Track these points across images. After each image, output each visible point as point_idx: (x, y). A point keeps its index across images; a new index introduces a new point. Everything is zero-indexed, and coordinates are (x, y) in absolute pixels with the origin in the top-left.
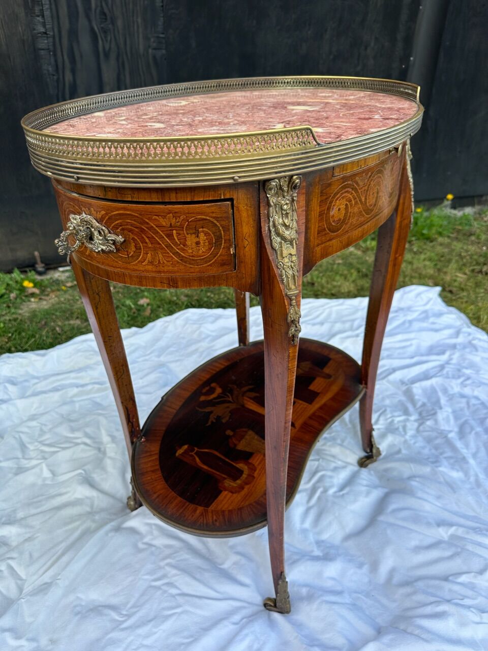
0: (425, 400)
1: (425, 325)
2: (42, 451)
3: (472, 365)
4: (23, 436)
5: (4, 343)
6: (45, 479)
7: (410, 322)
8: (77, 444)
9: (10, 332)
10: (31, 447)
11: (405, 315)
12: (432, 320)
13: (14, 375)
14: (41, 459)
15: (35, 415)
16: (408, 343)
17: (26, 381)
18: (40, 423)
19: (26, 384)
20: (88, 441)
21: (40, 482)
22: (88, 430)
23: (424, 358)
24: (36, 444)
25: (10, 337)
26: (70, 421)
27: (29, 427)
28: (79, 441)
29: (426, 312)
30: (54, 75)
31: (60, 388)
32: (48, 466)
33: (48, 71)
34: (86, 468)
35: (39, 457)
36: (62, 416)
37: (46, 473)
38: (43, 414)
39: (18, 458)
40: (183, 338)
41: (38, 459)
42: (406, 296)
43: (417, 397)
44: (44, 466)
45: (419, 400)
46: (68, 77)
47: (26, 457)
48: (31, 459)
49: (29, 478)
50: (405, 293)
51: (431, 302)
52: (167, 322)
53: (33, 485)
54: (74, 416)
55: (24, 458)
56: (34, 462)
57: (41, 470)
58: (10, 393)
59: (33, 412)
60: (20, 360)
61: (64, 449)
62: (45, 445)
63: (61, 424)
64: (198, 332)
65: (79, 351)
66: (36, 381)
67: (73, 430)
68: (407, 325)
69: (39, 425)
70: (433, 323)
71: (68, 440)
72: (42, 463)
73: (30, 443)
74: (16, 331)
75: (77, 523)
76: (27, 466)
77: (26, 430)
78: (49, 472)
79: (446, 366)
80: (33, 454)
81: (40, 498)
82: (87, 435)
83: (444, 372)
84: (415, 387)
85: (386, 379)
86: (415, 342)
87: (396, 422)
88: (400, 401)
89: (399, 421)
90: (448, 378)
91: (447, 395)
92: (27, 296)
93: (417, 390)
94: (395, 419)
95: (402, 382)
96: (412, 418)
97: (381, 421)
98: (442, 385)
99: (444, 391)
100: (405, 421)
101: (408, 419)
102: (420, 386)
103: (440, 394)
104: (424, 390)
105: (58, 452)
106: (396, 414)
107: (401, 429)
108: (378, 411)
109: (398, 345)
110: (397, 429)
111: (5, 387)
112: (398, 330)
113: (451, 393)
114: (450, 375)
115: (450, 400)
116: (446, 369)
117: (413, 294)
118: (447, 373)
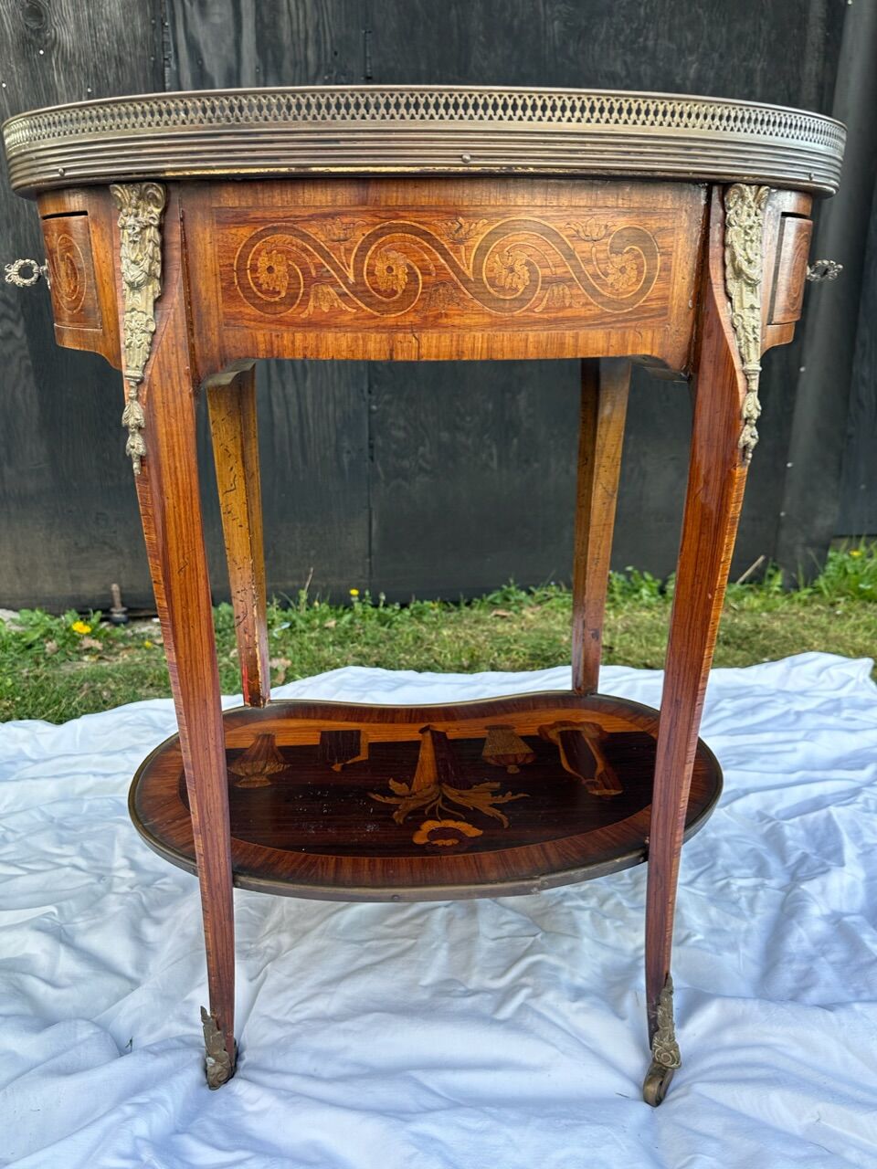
0: (809, 850)
1: (831, 720)
7: (799, 714)
8: (60, 866)
11: (791, 703)
12: (845, 714)
16: (789, 747)
17: (10, 763)
20: (81, 862)
22: (89, 845)
23: (819, 774)
26: (62, 827)
28: (65, 861)
29: (836, 700)
36: (51, 820)
42: (795, 670)
43: (790, 843)
45: (797, 849)
50: (793, 665)
51: (852, 684)
52: (303, 686)
54: (72, 821)
61: (32, 872)
63: (43, 830)
65: (126, 723)
66: (29, 764)
67: (61, 842)
68: (791, 718)
70: (850, 719)
71: (45, 857)
74: (31, 694)
79: (865, 789)
82: (84, 853)
83: (860, 799)
84: (790, 825)
85: (727, 808)
86: (802, 746)
87: (734, 888)
88: (752, 850)
89: (740, 888)
90: (867, 811)
91: (860, 844)
92: (77, 652)
93: (792, 830)
94: (732, 881)
95: (762, 817)
96: (774, 883)
97: (701, 882)
98: (852, 822)
99: (857, 835)
100: (755, 888)
101: (763, 886)
102: (803, 824)
103: (846, 839)
104: (811, 833)
105: (17, 876)
106: (736, 873)
107: (743, 903)
108: (697, 867)
109: (764, 749)
110: (735, 903)
112: (770, 726)
113: (868, 841)
114: (872, 807)
115: (866, 854)
116: (865, 795)
117: (812, 666)
118: (866, 802)
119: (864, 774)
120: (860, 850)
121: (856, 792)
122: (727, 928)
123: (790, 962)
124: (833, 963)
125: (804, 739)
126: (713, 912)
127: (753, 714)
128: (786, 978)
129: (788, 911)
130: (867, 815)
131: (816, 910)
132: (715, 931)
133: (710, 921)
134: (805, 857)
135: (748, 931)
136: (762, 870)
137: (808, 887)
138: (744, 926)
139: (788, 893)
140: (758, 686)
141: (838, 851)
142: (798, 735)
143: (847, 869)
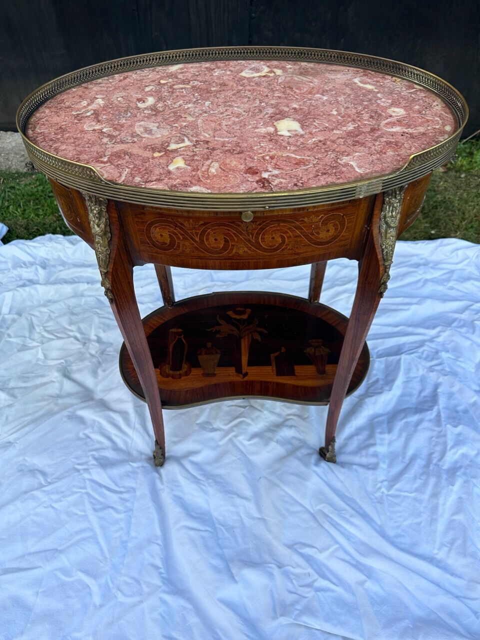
1: (440, 288)
2: (43, 336)
4: (34, 319)
6: (38, 360)
7: (426, 281)
8: (69, 337)
10: (37, 330)
11: (425, 273)
12: (451, 284)
13: (48, 257)
14: (40, 343)
15: (49, 301)
16: (406, 307)
17: (55, 266)
18: (50, 310)
19: (53, 269)
20: (78, 335)
21: (34, 362)
22: (82, 326)
23: (410, 329)
24: (42, 328)
27: (41, 312)
28: (72, 334)
29: (452, 272)
31: (76, 280)
32: (42, 350)
34: (68, 359)
35: (39, 340)
36: (68, 308)
37: (41, 356)
38: (55, 302)
39: (25, 337)
41: (37, 342)
42: (440, 249)
44: (40, 349)
47: (32, 337)
48: (34, 340)
49: (27, 356)
50: (441, 245)
51: (466, 262)
53: (29, 362)
54: (77, 310)
55: (29, 338)
56: (35, 344)
57: (37, 352)
58: (39, 276)
59: (50, 298)
61: (59, 338)
62: (46, 331)
63: (64, 314)
66: (62, 268)
68: (420, 284)
69: (49, 311)
70: (452, 288)
71: (64, 331)
72: (38, 346)
73: (38, 326)
75: (45, 403)
76: (30, 345)
77: (37, 314)
78: (42, 355)
79: (428, 343)
80: (36, 336)
81: (30, 375)
82: (80, 331)
83: (421, 350)
86: (413, 307)
90: (420, 357)
91: (407, 376)
98: (409, 364)
99: (408, 370)
102: (386, 361)
103: (401, 373)
104: (387, 366)
105: (53, 339)
109: (394, 307)
111: (37, 269)
112: (406, 289)
113: (412, 375)
114: (424, 356)
115: (407, 382)
116: (425, 348)
117: (450, 248)
118: (423, 352)
119: (433, 332)
120: (405, 380)
121: (422, 343)
125: (416, 304)
127: (402, 280)
130: (419, 360)
131: (366, 413)
134: (377, 381)
140: (416, 255)
141: (393, 381)
142: (415, 300)
143: (392, 393)
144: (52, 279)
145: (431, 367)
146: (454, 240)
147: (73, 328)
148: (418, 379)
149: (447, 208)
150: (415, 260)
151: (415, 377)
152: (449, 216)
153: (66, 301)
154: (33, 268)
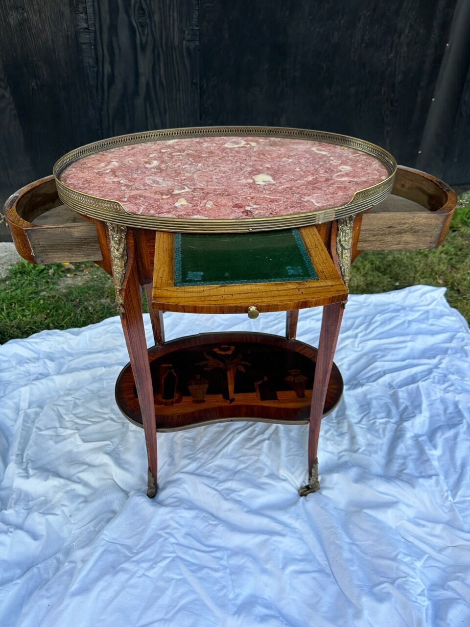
0: (408, 404)
1: (423, 326)
2: (76, 423)
3: (459, 372)
4: (60, 409)
5: (43, 319)
6: (77, 447)
7: (410, 322)
8: (105, 419)
9: (48, 309)
10: (66, 418)
11: (406, 315)
12: (431, 321)
13: (52, 351)
14: (76, 430)
15: (70, 390)
16: (403, 345)
17: (62, 357)
18: (74, 398)
19: (62, 360)
20: (113, 417)
21: (75, 449)
22: (113, 407)
23: (416, 361)
24: (72, 416)
25: (49, 313)
26: (100, 397)
27: (65, 401)
28: (106, 416)
29: (427, 312)
30: (94, 67)
31: (90, 366)
32: (80, 435)
33: (89, 63)
35: (73, 427)
36: (92, 391)
38: (76, 389)
39: (56, 428)
40: (198, 325)
41: (72, 429)
42: (411, 294)
43: (401, 400)
44: (77, 435)
45: (403, 403)
46: (107, 68)
47: (63, 426)
48: (67, 428)
50: (410, 292)
51: (435, 303)
54: (102, 393)
55: (61, 427)
56: (69, 432)
57: (75, 439)
58: (48, 368)
59: (69, 386)
60: (58, 338)
61: (95, 423)
62: (78, 418)
63: (92, 399)
64: (211, 320)
65: (108, 332)
66: (71, 358)
67: (101, 405)
68: (406, 325)
69: (73, 399)
70: (432, 325)
71: (98, 414)
72: (76, 433)
73: (66, 414)
74: (54, 308)
76: (65, 434)
77: (62, 403)
78: (81, 441)
79: (434, 370)
80: (68, 424)
82: (113, 412)
83: (432, 376)
84: (401, 391)
85: (376, 382)
86: (410, 344)
87: (377, 424)
88: (385, 403)
89: (380, 423)
90: (433, 382)
91: (429, 399)
92: (63, 272)
93: (402, 394)
94: (377, 420)
95: (390, 386)
96: (393, 420)
97: (364, 421)
98: (427, 389)
99: (428, 395)
100: (386, 423)
101: (389, 422)
102: (407, 390)
103: (424, 398)
104: (410, 394)
106: (379, 416)
107: (381, 431)
108: (363, 412)
109: (393, 346)
110: (377, 431)
111: (45, 363)
112: (396, 331)
113: (433, 398)
114: (436, 380)
115: (431, 405)
116: (434, 374)
117: (418, 293)
118: (434, 378)
119: (435, 361)
120: (429, 403)
121: (430, 371)
122: (374, 443)
123: (397, 459)
124: (413, 459)
126: (369, 436)
127: (390, 323)
128: (395, 467)
129: (398, 436)
130: (433, 385)
131: (409, 435)
132: (369, 445)
133: (368, 440)
134: (406, 408)
135: (382, 444)
136: (389, 415)
137: (407, 424)
138: (380, 442)
139: (399, 425)
140: (393, 303)
141: (420, 405)
142: (408, 338)
143: (422, 414)
144: (64, 369)
145: (445, 389)
146: (419, 286)
147: (105, 410)
148: (439, 401)
149: (400, 266)
150: (393, 307)
151: (436, 400)
152: (403, 271)
153: (88, 387)
154: (41, 362)
